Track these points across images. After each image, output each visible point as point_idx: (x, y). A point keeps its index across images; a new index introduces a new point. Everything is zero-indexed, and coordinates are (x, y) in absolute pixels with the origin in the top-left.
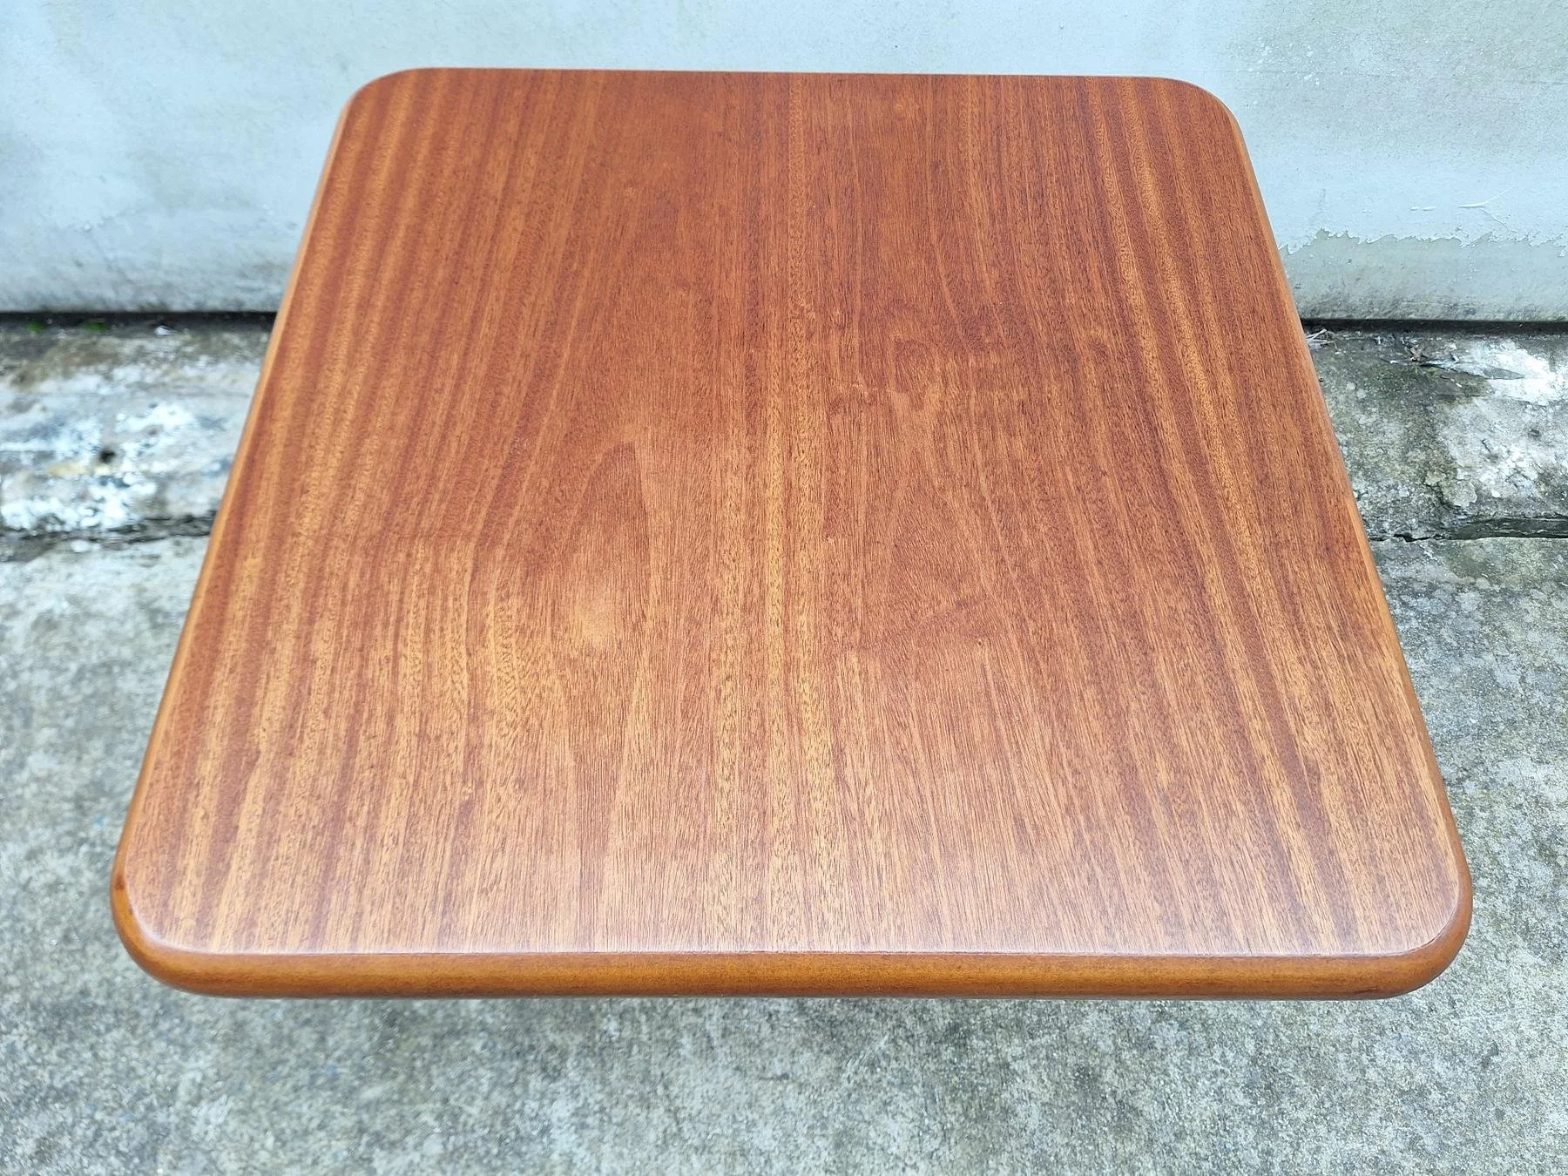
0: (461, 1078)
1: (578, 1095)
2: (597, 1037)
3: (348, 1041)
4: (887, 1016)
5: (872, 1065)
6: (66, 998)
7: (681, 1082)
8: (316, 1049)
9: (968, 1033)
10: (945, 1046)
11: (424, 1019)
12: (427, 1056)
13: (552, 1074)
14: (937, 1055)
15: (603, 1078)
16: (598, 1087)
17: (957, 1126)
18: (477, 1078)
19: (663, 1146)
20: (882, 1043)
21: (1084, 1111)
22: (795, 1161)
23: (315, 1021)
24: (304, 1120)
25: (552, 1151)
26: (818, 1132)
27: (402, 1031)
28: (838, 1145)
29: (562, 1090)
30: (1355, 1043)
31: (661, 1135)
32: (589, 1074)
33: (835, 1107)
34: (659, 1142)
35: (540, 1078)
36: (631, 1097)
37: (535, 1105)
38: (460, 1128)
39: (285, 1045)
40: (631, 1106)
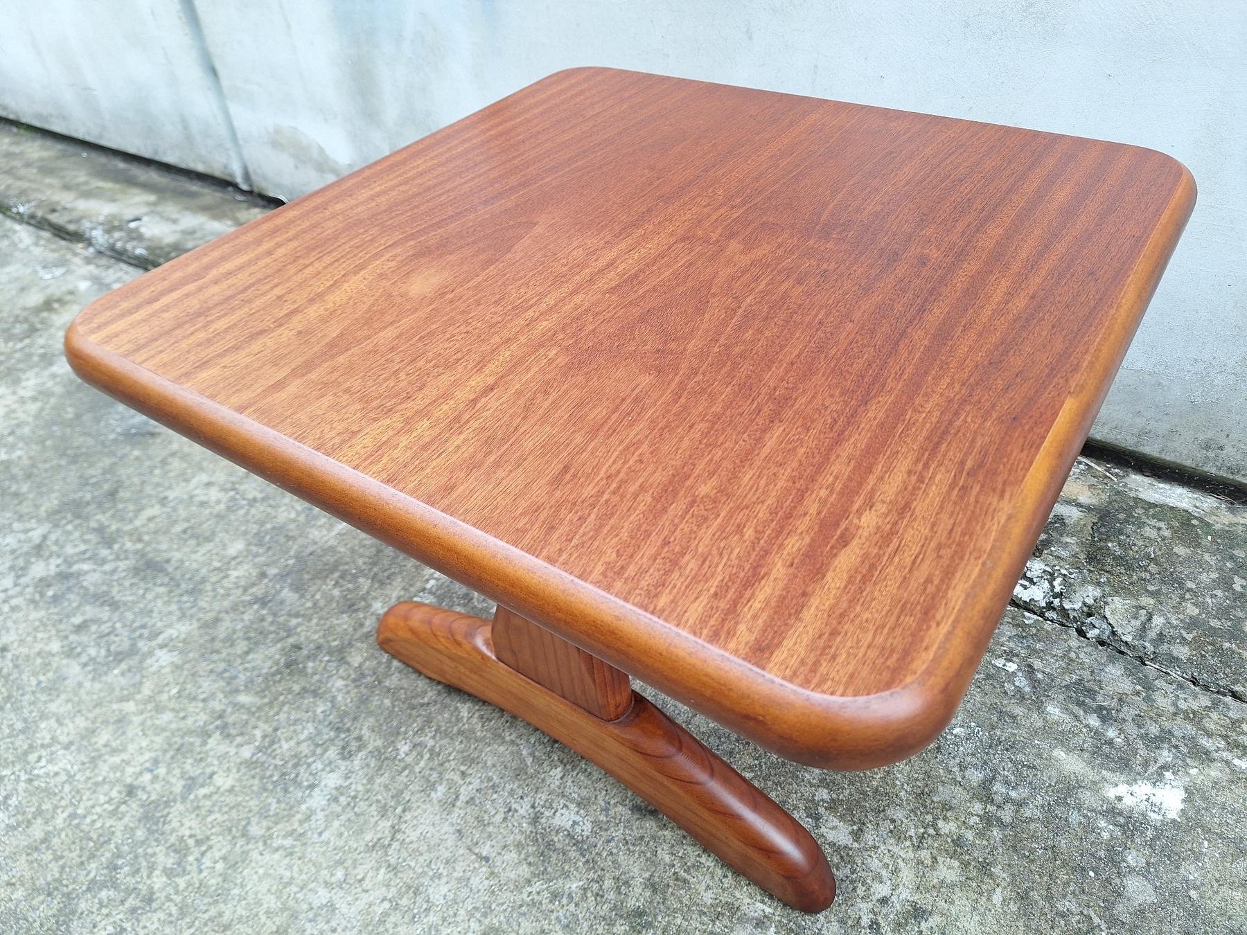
0: (296, 721)
1: (349, 778)
2: (390, 749)
3: (259, 662)
4: (594, 868)
5: (555, 896)
6: (158, 559)
7: (416, 814)
8: (240, 656)
10: (622, 921)
11: (306, 675)
12: (290, 696)
13: (346, 754)
14: (611, 924)
15: (372, 777)
16: (365, 781)
18: (303, 729)
19: (371, 848)
20: (575, 885)
22: (446, 924)
23: (253, 641)
24: (200, 691)
25: (305, 802)
26: (478, 915)
27: (289, 674)
29: (343, 768)
31: (375, 840)
32: (366, 769)
33: (504, 907)
34: (370, 844)
35: (337, 752)
36: (378, 801)
37: (320, 766)
38: (269, 751)
39: (227, 644)
40: (373, 808)
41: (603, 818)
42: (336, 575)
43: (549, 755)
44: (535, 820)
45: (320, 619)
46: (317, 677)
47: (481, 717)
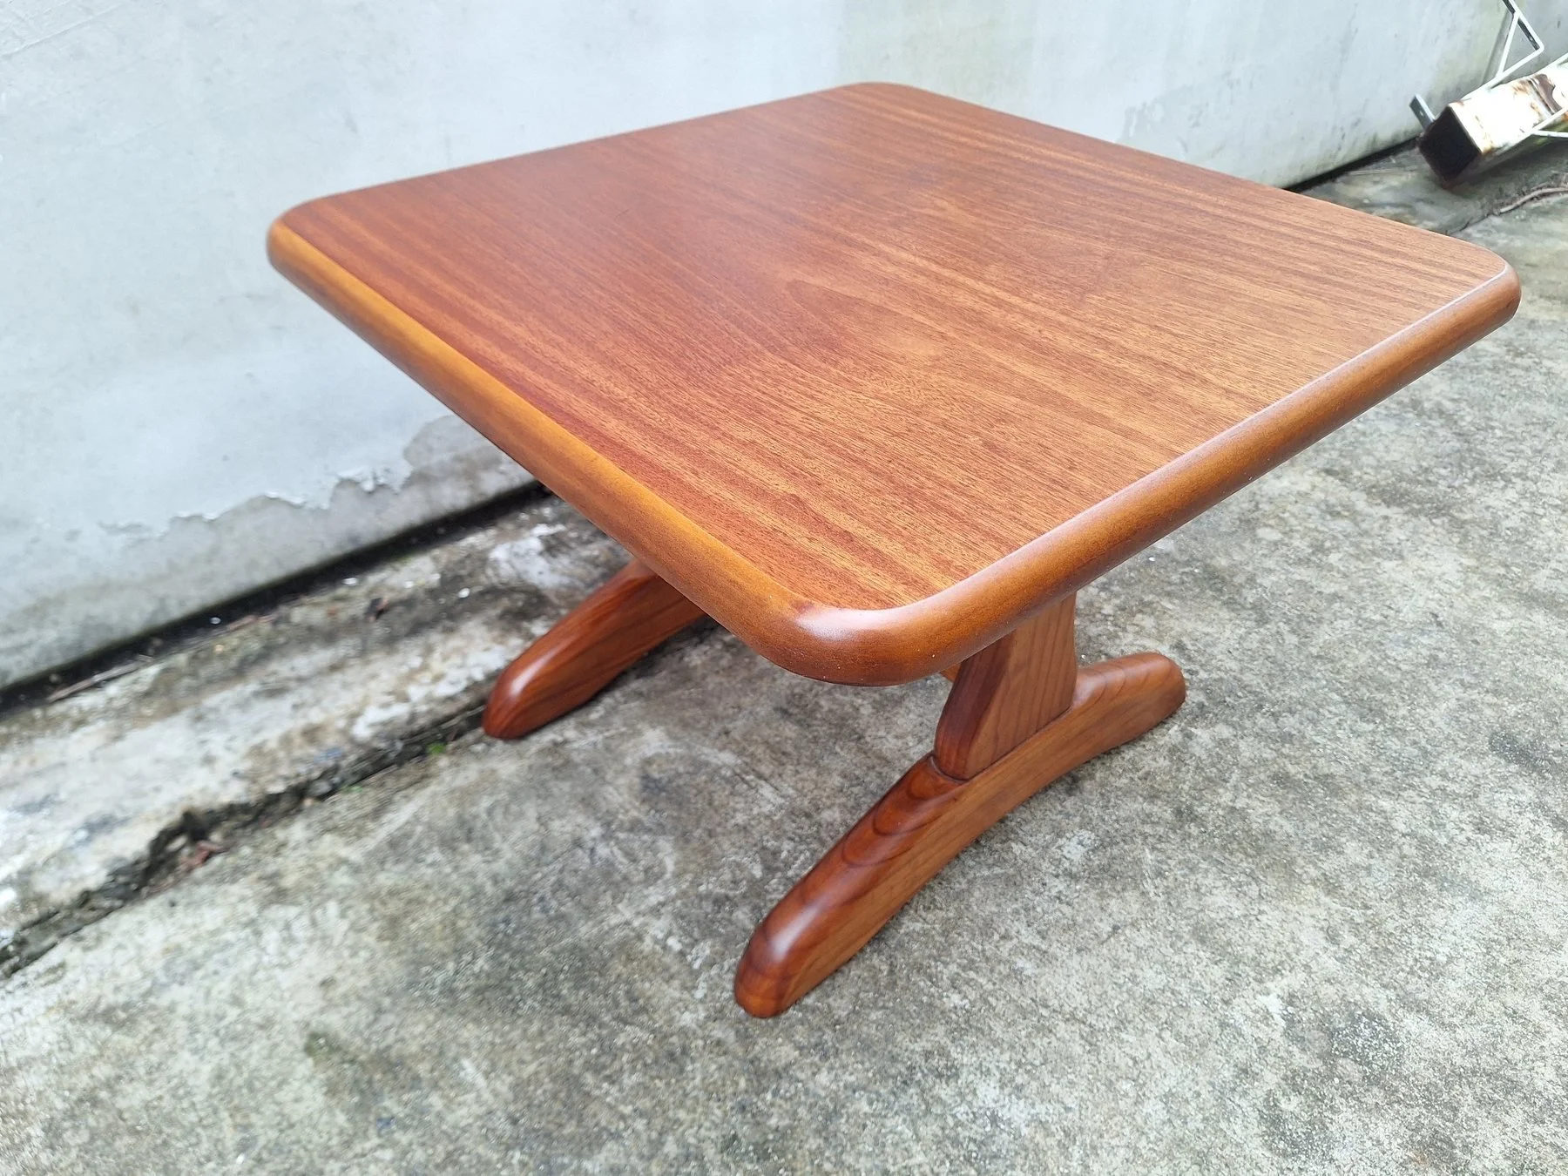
0: (879, 1143)
1: (988, 1070)
2: (954, 1016)
4: (1131, 837)
5: (1160, 874)
7: (1051, 993)
9: (1190, 808)
10: (1186, 827)
11: (792, 1128)
12: (828, 1154)
13: (951, 1073)
14: (1189, 835)
15: (992, 1041)
16: (997, 1051)
17: (1253, 867)
18: (893, 1132)
19: (1093, 1048)
20: (1149, 856)
21: (1304, 799)
25: (1018, 1129)
26: (1180, 944)
27: (782, 1153)
28: (1202, 941)
29: (972, 1077)
30: (1377, 658)
31: (1083, 1042)
32: (978, 1048)
33: (1171, 919)
34: (1088, 1048)
35: (944, 1086)
36: (1029, 1036)
37: (963, 1108)
40: (1038, 1042)
41: (1078, 819)
42: (589, 1079)
43: (992, 851)
44: (1073, 877)
45: (681, 1105)
46: (802, 1112)
47: (927, 909)
